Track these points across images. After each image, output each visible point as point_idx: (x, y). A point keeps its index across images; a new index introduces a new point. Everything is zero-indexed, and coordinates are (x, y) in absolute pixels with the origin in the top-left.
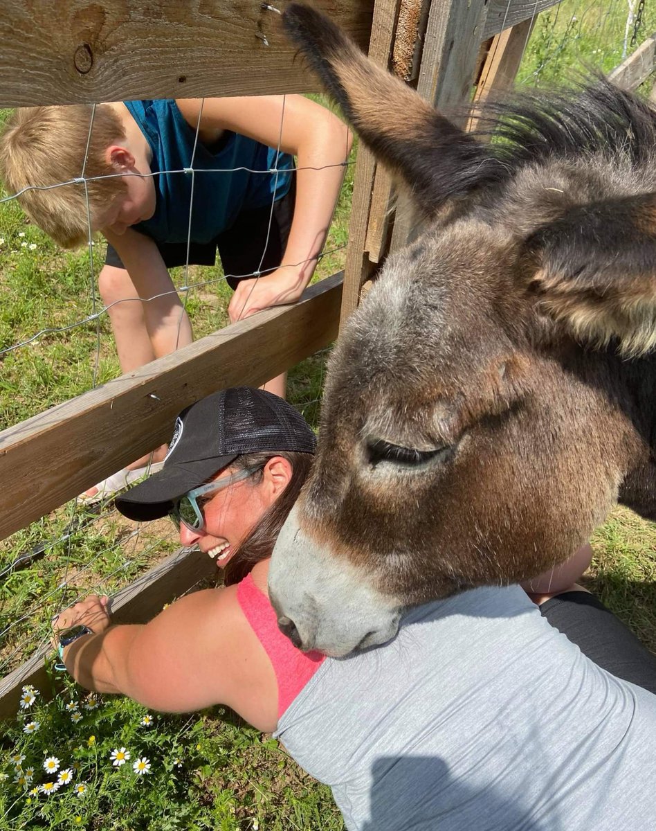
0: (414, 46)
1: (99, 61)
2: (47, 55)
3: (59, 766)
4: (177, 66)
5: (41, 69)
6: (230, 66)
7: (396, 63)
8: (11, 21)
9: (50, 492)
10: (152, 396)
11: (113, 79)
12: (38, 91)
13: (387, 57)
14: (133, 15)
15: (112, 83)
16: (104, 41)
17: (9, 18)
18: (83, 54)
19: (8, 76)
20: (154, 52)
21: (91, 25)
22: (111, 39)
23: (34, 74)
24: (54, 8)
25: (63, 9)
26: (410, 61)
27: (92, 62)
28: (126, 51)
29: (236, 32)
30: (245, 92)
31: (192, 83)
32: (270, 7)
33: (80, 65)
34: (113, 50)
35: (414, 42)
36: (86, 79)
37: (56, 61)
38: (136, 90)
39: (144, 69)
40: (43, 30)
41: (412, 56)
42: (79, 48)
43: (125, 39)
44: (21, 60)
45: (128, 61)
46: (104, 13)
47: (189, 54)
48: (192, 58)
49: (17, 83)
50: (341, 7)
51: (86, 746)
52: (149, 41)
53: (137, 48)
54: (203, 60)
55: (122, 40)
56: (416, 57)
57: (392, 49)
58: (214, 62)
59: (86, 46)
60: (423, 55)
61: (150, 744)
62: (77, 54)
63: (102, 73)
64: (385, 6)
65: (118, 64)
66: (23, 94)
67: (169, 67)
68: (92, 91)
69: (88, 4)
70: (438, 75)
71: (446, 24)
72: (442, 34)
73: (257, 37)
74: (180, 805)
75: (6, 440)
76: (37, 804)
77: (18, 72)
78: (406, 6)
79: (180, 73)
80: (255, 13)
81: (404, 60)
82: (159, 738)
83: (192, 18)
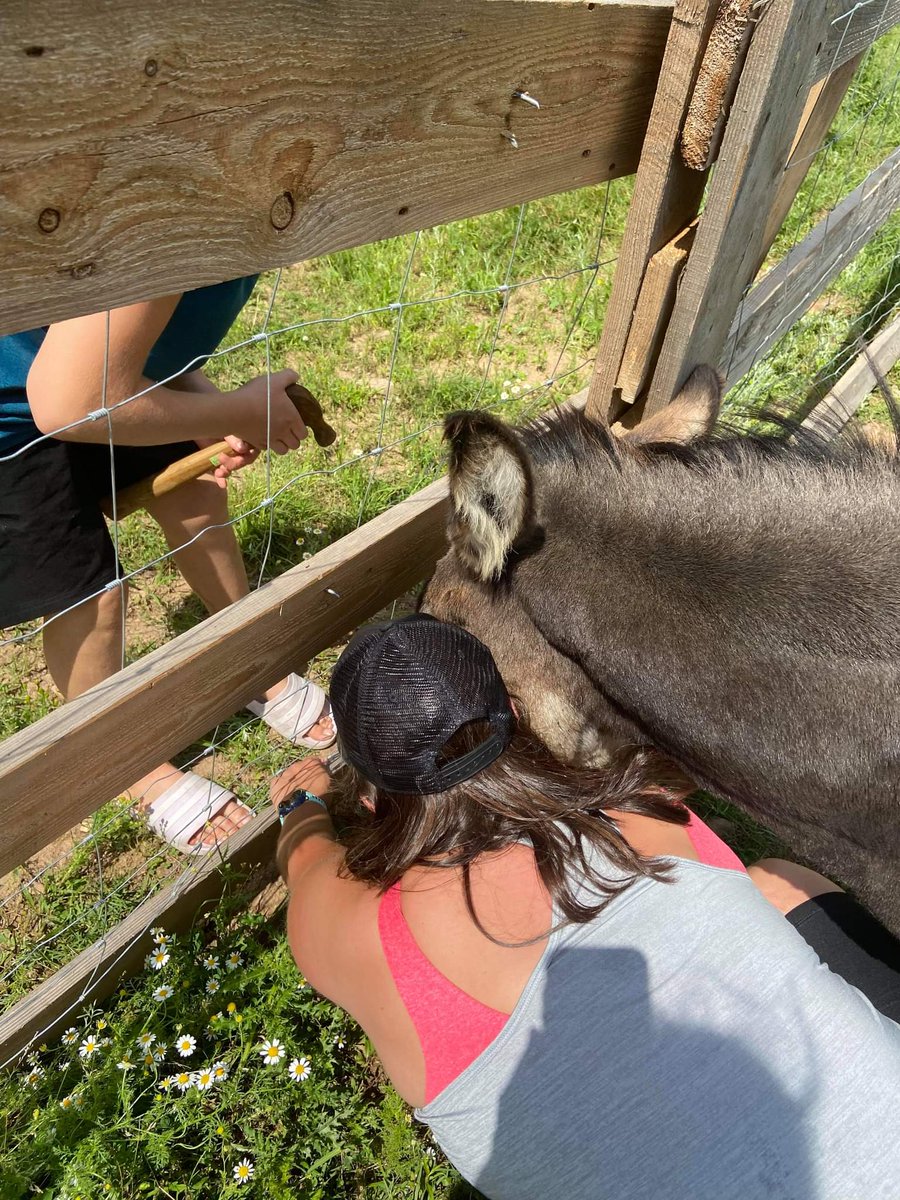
0: (714, 124)
1: (302, 210)
2: (238, 215)
3: (194, 1048)
4: (398, 195)
5: (229, 235)
6: (464, 180)
7: (687, 146)
8: (195, 181)
9: (201, 718)
10: (330, 591)
11: (317, 229)
12: (222, 263)
13: (673, 137)
14: (347, 142)
15: (317, 233)
16: (310, 183)
17: (192, 179)
18: (284, 204)
19: (188, 252)
20: (372, 184)
21: (294, 166)
22: (318, 179)
23: (220, 243)
24: (250, 155)
25: (261, 153)
26: (706, 145)
27: (293, 214)
28: (336, 190)
29: (476, 136)
30: (480, 210)
31: (415, 212)
32: (524, 96)
33: (278, 221)
34: (319, 193)
35: (715, 120)
36: (284, 236)
37: (247, 220)
38: (344, 238)
39: (357, 208)
40: (234, 186)
41: (711, 138)
42: (278, 199)
43: (336, 175)
44: (204, 229)
45: (337, 202)
46: (312, 147)
47: (414, 178)
48: (418, 182)
49: (197, 259)
50: (614, 73)
51: (226, 1015)
52: (366, 171)
53: (350, 184)
54: (432, 181)
55: (333, 177)
56: (715, 138)
57: (682, 127)
58: (446, 180)
59: (287, 195)
60: (726, 134)
61: (305, 1015)
62: (275, 207)
63: (304, 225)
64: (676, 68)
65: (325, 208)
66: (206, 270)
67: (388, 199)
68: (290, 250)
69: (292, 141)
70: (745, 161)
71: (764, 94)
72: (756, 108)
73: (503, 137)
74: (339, 1094)
75: (154, 667)
76: (169, 1100)
77: (199, 245)
78: (708, 71)
79: (400, 204)
80: (504, 106)
81: (698, 143)
82: (315, 1008)
83: (422, 130)
